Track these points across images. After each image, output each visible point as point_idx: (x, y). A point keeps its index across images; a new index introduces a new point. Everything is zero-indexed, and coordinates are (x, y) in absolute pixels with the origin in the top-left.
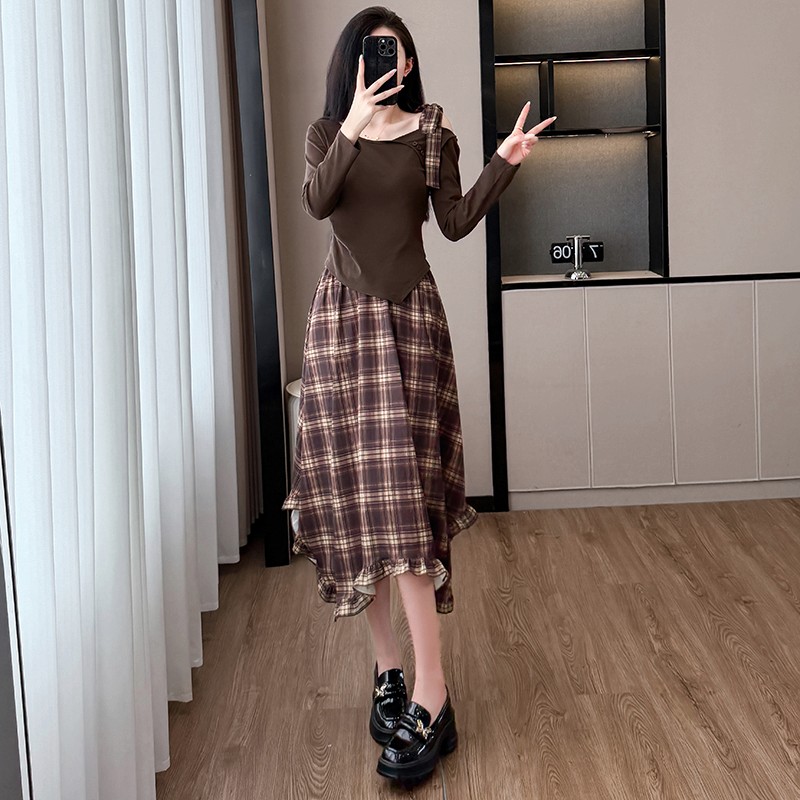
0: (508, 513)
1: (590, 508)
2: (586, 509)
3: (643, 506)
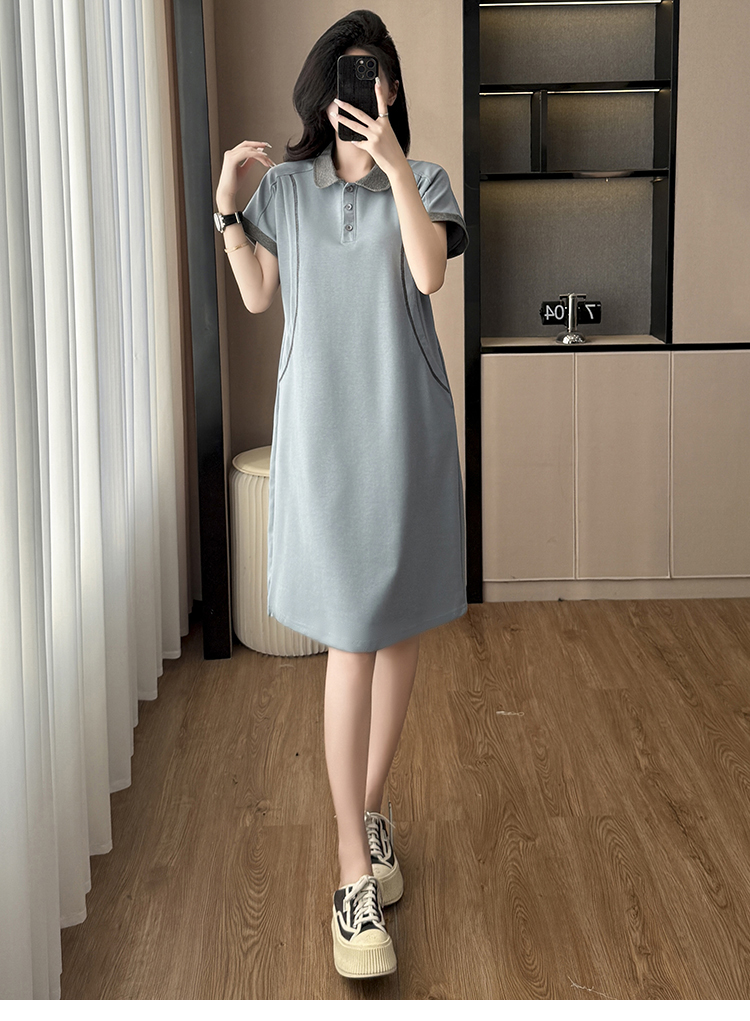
0: (482, 605)
1: (573, 602)
2: (569, 603)
3: (633, 601)
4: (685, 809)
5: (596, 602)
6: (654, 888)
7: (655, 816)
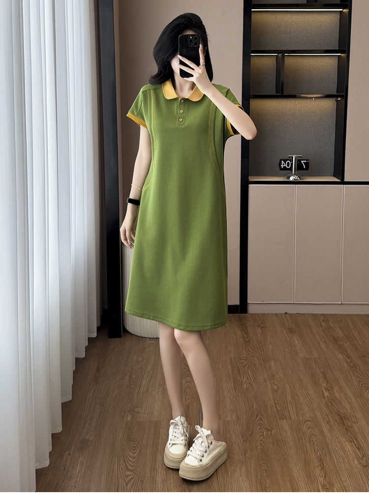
0: (247, 315)
1: (293, 314)
2: (290, 314)
3: (322, 314)
4: (346, 418)
5: (304, 314)
6: (331, 456)
7: (331, 420)
